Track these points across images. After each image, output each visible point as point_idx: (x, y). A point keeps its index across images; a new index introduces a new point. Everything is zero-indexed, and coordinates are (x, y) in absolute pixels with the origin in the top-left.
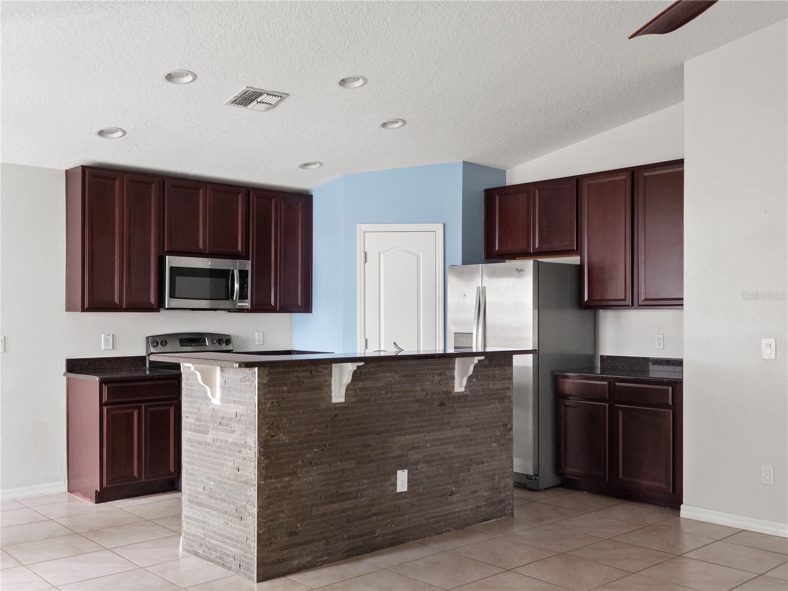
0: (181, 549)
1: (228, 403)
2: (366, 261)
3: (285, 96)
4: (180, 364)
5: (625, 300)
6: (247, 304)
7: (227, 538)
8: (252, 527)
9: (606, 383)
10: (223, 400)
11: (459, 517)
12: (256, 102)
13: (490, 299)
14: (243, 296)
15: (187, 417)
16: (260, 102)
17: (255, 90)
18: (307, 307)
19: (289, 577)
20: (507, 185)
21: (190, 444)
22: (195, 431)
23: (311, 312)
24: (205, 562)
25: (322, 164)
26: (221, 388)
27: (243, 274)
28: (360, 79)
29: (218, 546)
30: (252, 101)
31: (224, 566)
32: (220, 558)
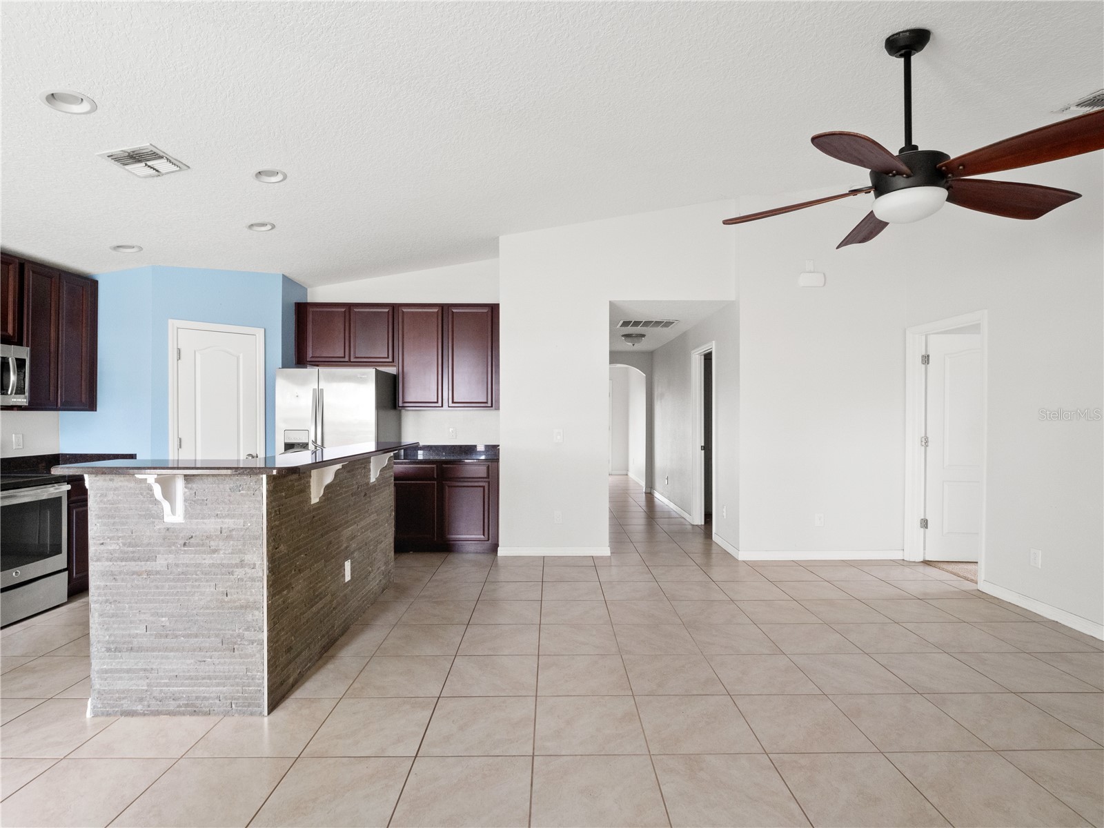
0: (89, 714)
1: (202, 518)
2: (179, 358)
3: (186, 168)
4: (83, 476)
5: (437, 402)
6: (22, 400)
7: (203, 679)
8: (258, 655)
9: (434, 466)
10: (188, 515)
11: (372, 593)
12: (143, 164)
13: (328, 400)
14: (20, 390)
15: (102, 544)
16: (149, 166)
17: (155, 150)
18: (91, 405)
19: (293, 697)
20: (308, 301)
21: (112, 578)
22: (122, 560)
23: (96, 411)
24: (152, 718)
25: (141, 249)
26: (185, 500)
27: (20, 363)
28: (279, 174)
29: (180, 692)
30: (140, 161)
31: (195, 713)
32: (187, 705)
